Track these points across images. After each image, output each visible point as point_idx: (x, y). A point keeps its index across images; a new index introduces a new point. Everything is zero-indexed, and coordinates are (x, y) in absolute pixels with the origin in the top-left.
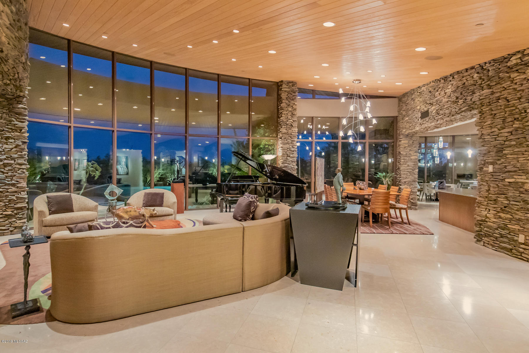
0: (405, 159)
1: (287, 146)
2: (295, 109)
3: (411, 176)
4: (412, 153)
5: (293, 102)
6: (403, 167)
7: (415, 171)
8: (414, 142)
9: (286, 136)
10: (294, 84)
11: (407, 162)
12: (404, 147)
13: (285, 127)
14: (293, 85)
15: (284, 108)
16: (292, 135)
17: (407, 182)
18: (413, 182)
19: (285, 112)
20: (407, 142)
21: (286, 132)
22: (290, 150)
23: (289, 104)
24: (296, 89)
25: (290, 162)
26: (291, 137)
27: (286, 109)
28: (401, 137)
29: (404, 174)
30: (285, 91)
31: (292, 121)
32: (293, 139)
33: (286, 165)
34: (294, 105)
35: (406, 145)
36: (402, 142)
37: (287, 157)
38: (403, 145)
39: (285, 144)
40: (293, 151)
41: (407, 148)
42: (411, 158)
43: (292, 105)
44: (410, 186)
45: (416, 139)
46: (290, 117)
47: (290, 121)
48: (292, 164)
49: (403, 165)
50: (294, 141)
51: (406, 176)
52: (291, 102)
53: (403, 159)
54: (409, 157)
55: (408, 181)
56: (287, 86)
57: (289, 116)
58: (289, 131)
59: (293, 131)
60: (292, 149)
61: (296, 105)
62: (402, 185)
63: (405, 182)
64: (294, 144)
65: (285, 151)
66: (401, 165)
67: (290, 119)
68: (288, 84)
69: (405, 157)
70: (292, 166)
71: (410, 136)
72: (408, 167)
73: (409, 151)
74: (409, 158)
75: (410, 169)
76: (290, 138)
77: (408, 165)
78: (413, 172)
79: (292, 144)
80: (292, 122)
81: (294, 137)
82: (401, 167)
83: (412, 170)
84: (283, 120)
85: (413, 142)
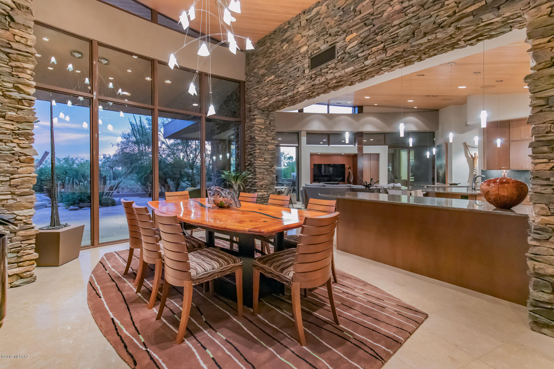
0: (261, 149)
3: (268, 176)
4: (270, 139)
6: (259, 162)
7: (273, 168)
8: (271, 122)
11: (264, 153)
12: (259, 129)
16: (11, 48)
17: (264, 186)
18: (271, 186)
20: (262, 121)
25: (5, 134)
28: (256, 113)
29: (260, 172)
35: (263, 127)
36: (257, 120)
38: (258, 126)
40: (20, 101)
41: (263, 131)
42: (268, 147)
44: (267, 192)
45: (273, 119)
48: (16, 141)
49: (259, 159)
51: (263, 176)
53: (259, 149)
54: (266, 145)
55: (265, 184)
59: (17, 38)
62: (258, 191)
63: (261, 186)
64: (20, 80)
66: (256, 159)
69: (261, 146)
70: (17, 149)
71: (266, 113)
72: (265, 162)
73: (265, 136)
74: (265, 147)
75: (267, 165)
77: (265, 159)
78: (271, 169)
82: (256, 162)
83: (269, 167)
85: (270, 124)
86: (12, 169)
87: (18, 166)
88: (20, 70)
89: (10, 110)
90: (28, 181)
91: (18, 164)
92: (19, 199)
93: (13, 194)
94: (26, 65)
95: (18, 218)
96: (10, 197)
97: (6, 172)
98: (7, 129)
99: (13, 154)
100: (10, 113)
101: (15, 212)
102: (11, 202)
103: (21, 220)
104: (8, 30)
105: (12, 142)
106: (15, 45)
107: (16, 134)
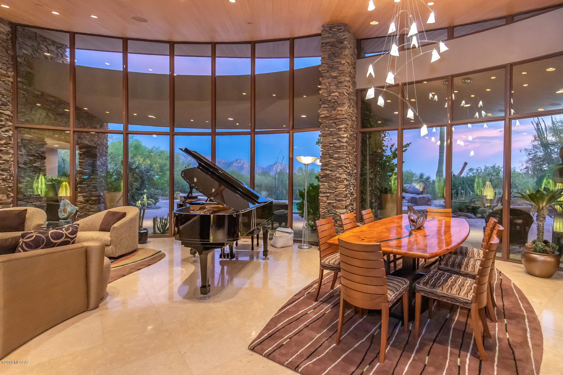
1: (330, 139)
2: (342, 72)
5: (339, 60)
9: (327, 122)
10: (340, 27)
13: (327, 106)
14: (339, 30)
15: (324, 73)
16: (337, 119)
19: (326, 81)
21: (328, 115)
22: (334, 146)
23: (333, 65)
24: (344, 36)
25: (333, 167)
26: (335, 123)
27: (328, 74)
30: (326, 43)
31: (336, 94)
32: (339, 127)
33: (328, 172)
34: (340, 65)
37: (330, 159)
39: (325, 136)
40: (339, 148)
43: (337, 66)
46: (333, 88)
47: (333, 94)
48: (337, 170)
50: (340, 129)
52: (336, 61)
56: (330, 33)
57: (333, 85)
58: (333, 112)
59: (339, 112)
60: (338, 145)
61: (344, 64)
64: (340, 136)
65: (326, 148)
67: (334, 92)
68: (331, 30)
76: (333, 125)
79: (337, 136)
80: (338, 97)
81: (340, 123)
84: (323, 94)
86: (335, 186)
87: (338, 185)
88: (340, 130)
89: (336, 154)
90: (341, 193)
91: (338, 184)
92: (338, 203)
93: (336, 200)
94: (341, 126)
95: (337, 214)
96: (334, 201)
97: (333, 187)
98: (334, 164)
99: (336, 178)
100: (335, 155)
101: (337, 210)
102: (335, 204)
103: (338, 215)
104: (336, 110)
105: (336, 171)
106: (338, 117)
107: (338, 166)
